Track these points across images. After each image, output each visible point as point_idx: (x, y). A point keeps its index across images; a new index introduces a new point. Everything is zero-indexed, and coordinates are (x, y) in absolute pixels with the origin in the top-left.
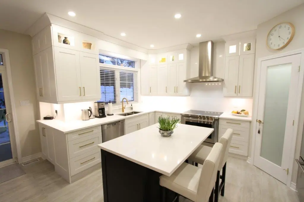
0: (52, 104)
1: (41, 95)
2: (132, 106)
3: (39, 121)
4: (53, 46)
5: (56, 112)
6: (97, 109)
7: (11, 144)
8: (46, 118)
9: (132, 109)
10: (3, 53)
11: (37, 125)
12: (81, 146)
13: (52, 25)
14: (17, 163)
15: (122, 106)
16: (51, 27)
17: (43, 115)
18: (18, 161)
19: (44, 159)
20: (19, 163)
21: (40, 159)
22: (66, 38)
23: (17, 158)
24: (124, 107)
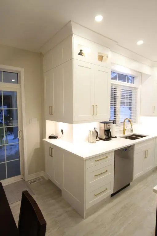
0: (56, 122)
1: (51, 113)
2: (132, 128)
3: (44, 139)
4: (73, 59)
5: (62, 131)
6: (103, 130)
7: (20, 160)
8: (51, 137)
9: (132, 131)
10: (19, 72)
11: (42, 143)
12: (96, 175)
13: (73, 35)
14: (24, 180)
15: (123, 127)
16: (73, 37)
17: (48, 134)
18: (24, 178)
19: (47, 179)
20: (26, 180)
21: (43, 178)
22: (81, 50)
23: (24, 175)
24: (125, 128)
